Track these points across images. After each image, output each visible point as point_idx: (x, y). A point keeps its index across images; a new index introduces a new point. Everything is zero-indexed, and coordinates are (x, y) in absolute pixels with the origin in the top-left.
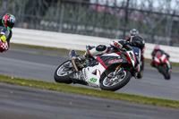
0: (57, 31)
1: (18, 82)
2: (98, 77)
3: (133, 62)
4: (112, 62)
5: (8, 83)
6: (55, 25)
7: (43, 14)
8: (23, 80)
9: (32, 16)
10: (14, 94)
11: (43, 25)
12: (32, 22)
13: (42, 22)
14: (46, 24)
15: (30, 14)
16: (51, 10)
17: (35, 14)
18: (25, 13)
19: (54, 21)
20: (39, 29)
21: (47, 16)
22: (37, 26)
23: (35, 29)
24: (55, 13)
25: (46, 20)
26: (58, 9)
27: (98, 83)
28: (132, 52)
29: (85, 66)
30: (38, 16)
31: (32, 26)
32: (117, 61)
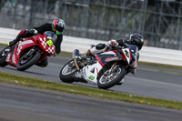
0: (177, 49)
1: (136, 100)
2: (95, 75)
3: (128, 60)
4: (108, 60)
5: (126, 101)
6: (175, 43)
7: (163, 31)
8: (141, 98)
9: (152, 33)
10: (132, 112)
11: (163, 43)
12: (152, 38)
13: (162, 40)
14: (167, 41)
15: (150, 31)
16: (172, 27)
17: (155, 32)
18: (145, 30)
19: (174, 38)
20: (159, 47)
21: (167, 33)
22: (157, 44)
23: (155, 46)
24: (175, 31)
25: (166, 38)
26: (179, 26)
27: (95, 81)
28: (128, 50)
29: (86, 65)
30: (159, 34)
31: (153, 44)
32: (113, 59)
